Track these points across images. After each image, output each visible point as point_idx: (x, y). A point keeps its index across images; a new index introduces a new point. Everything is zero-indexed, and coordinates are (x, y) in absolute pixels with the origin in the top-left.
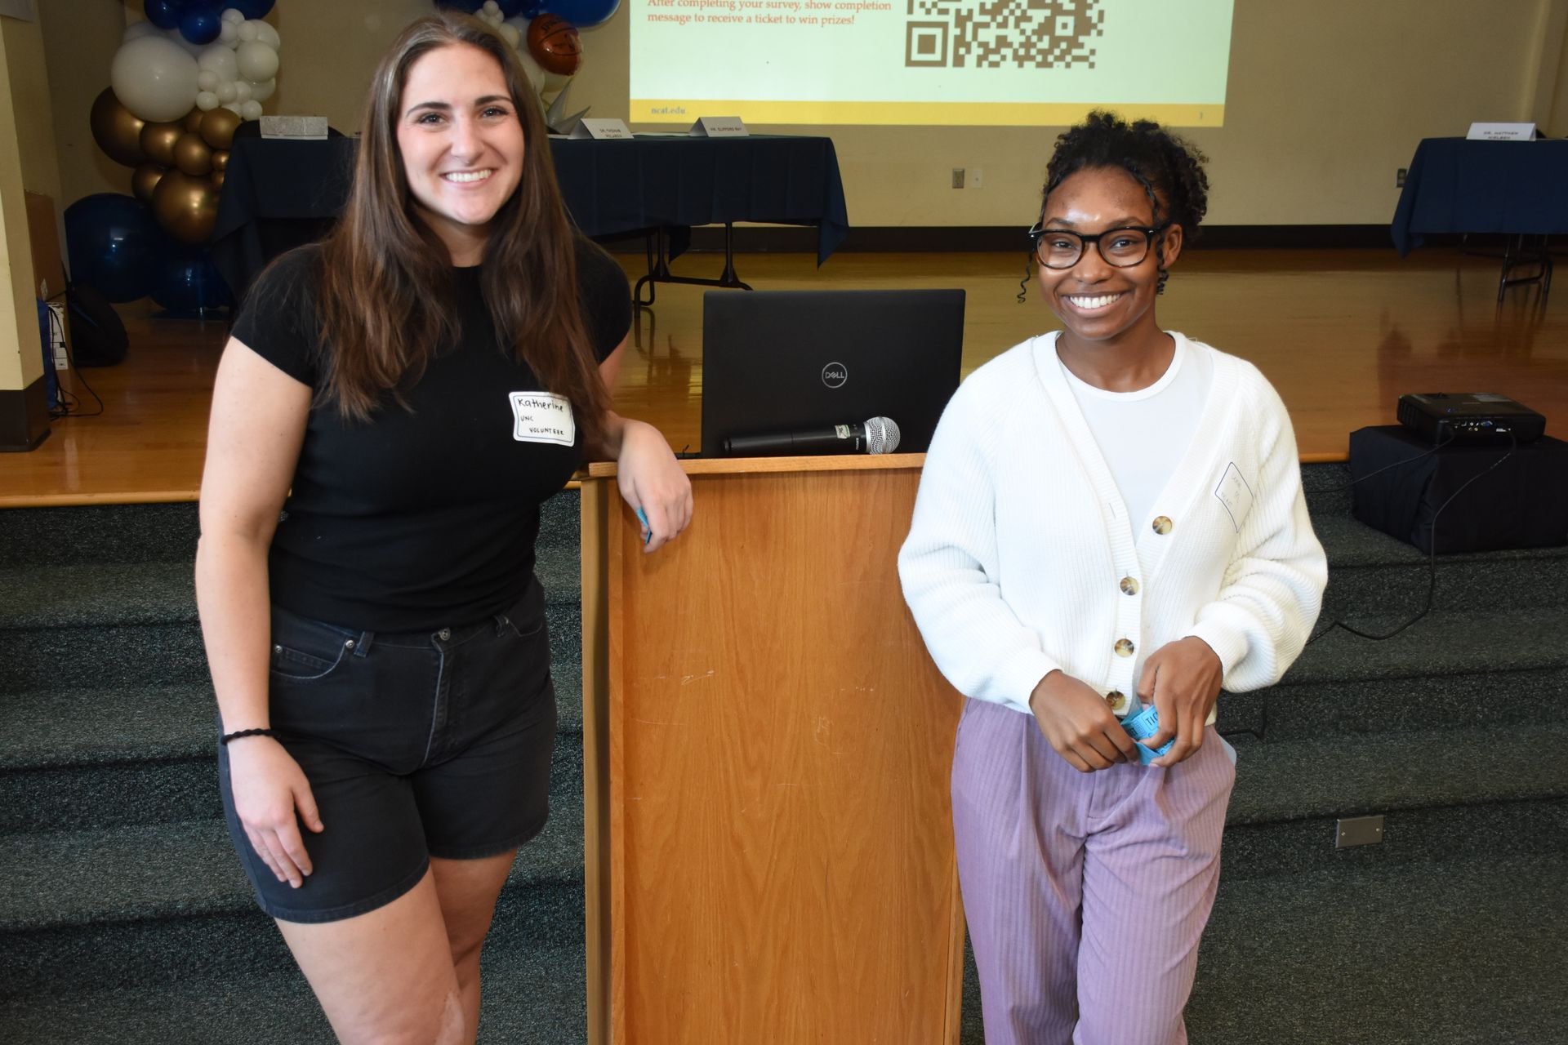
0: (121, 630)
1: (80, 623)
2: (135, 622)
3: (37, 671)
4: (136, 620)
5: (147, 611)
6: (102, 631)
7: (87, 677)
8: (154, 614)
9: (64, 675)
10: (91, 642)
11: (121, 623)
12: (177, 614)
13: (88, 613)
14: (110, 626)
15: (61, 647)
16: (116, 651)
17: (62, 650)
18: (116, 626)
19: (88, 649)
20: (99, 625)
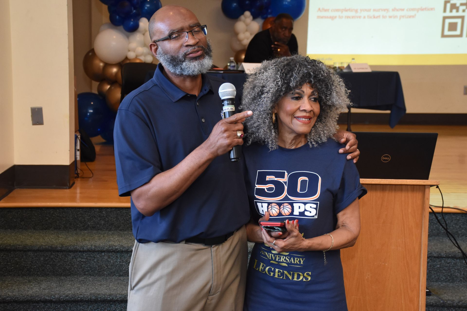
0: (106, 253)
1: (92, 249)
2: (111, 250)
3: (74, 268)
4: (112, 249)
5: (116, 246)
6: (99, 253)
7: (92, 272)
8: (118, 247)
9: (83, 270)
10: (95, 258)
11: (106, 250)
12: (127, 248)
13: (95, 246)
14: (102, 251)
15: (84, 259)
16: (103, 261)
17: (84, 260)
18: (104, 252)
19: (93, 260)
20: (98, 251)
